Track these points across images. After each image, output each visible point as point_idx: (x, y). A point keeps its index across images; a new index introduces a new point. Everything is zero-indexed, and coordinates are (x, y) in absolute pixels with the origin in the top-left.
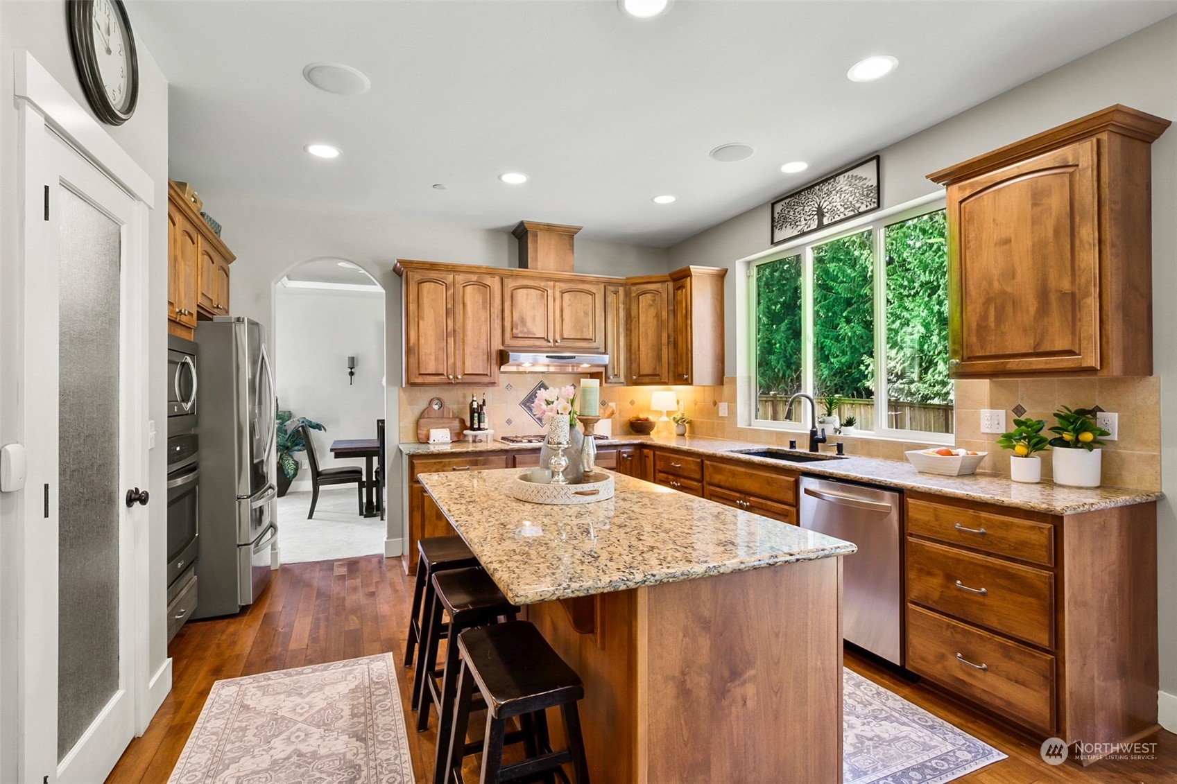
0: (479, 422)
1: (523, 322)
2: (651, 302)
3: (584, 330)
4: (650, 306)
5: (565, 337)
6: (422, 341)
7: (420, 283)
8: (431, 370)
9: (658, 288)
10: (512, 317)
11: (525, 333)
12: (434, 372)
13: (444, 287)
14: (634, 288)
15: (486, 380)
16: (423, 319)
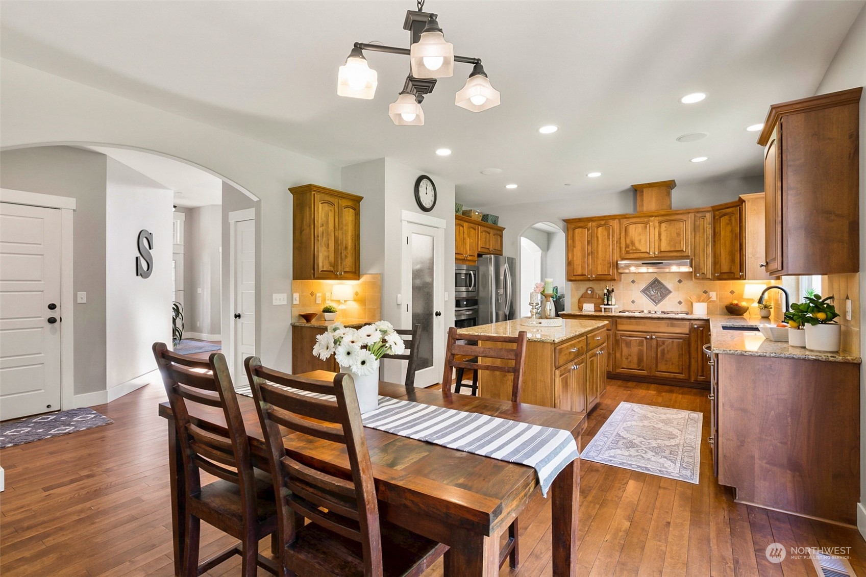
0: (608, 300)
1: (633, 243)
2: (728, 222)
3: (677, 245)
4: (728, 224)
5: (662, 250)
6: (575, 258)
7: (574, 229)
8: (579, 272)
9: (733, 211)
10: (626, 242)
11: (634, 250)
12: (581, 274)
13: (586, 230)
14: (717, 213)
15: (609, 278)
16: (575, 247)
